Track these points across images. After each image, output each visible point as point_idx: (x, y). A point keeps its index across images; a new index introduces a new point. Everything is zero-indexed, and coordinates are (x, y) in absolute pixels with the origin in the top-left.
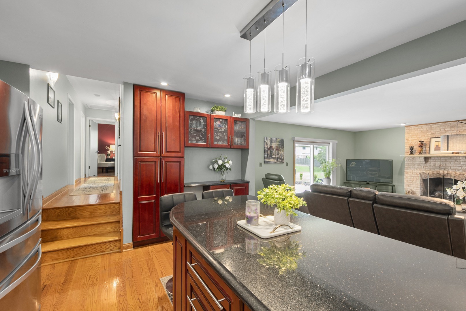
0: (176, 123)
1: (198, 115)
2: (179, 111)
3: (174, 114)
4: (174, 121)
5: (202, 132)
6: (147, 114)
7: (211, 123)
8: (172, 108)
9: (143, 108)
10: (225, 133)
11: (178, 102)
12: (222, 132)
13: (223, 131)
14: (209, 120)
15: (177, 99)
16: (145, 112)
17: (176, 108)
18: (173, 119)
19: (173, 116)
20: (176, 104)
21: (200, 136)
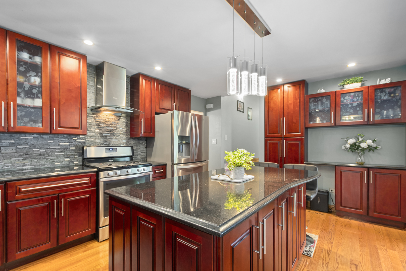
0: (296, 108)
1: (320, 96)
2: (299, 97)
3: (295, 101)
4: (294, 107)
5: (325, 111)
6: (273, 106)
7: (337, 100)
8: (292, 97)
9: (270, 103)
10: (359, 108)
11: (298, 90)
12: (354, 107)
13: (356, 106)
14: (334, 98)
15: (298, 87)
16: (272, 105)
17: (297, 95)
18: (293, 105)
19: (293, 103)
20: (296, 92)
21: (323, 115)
